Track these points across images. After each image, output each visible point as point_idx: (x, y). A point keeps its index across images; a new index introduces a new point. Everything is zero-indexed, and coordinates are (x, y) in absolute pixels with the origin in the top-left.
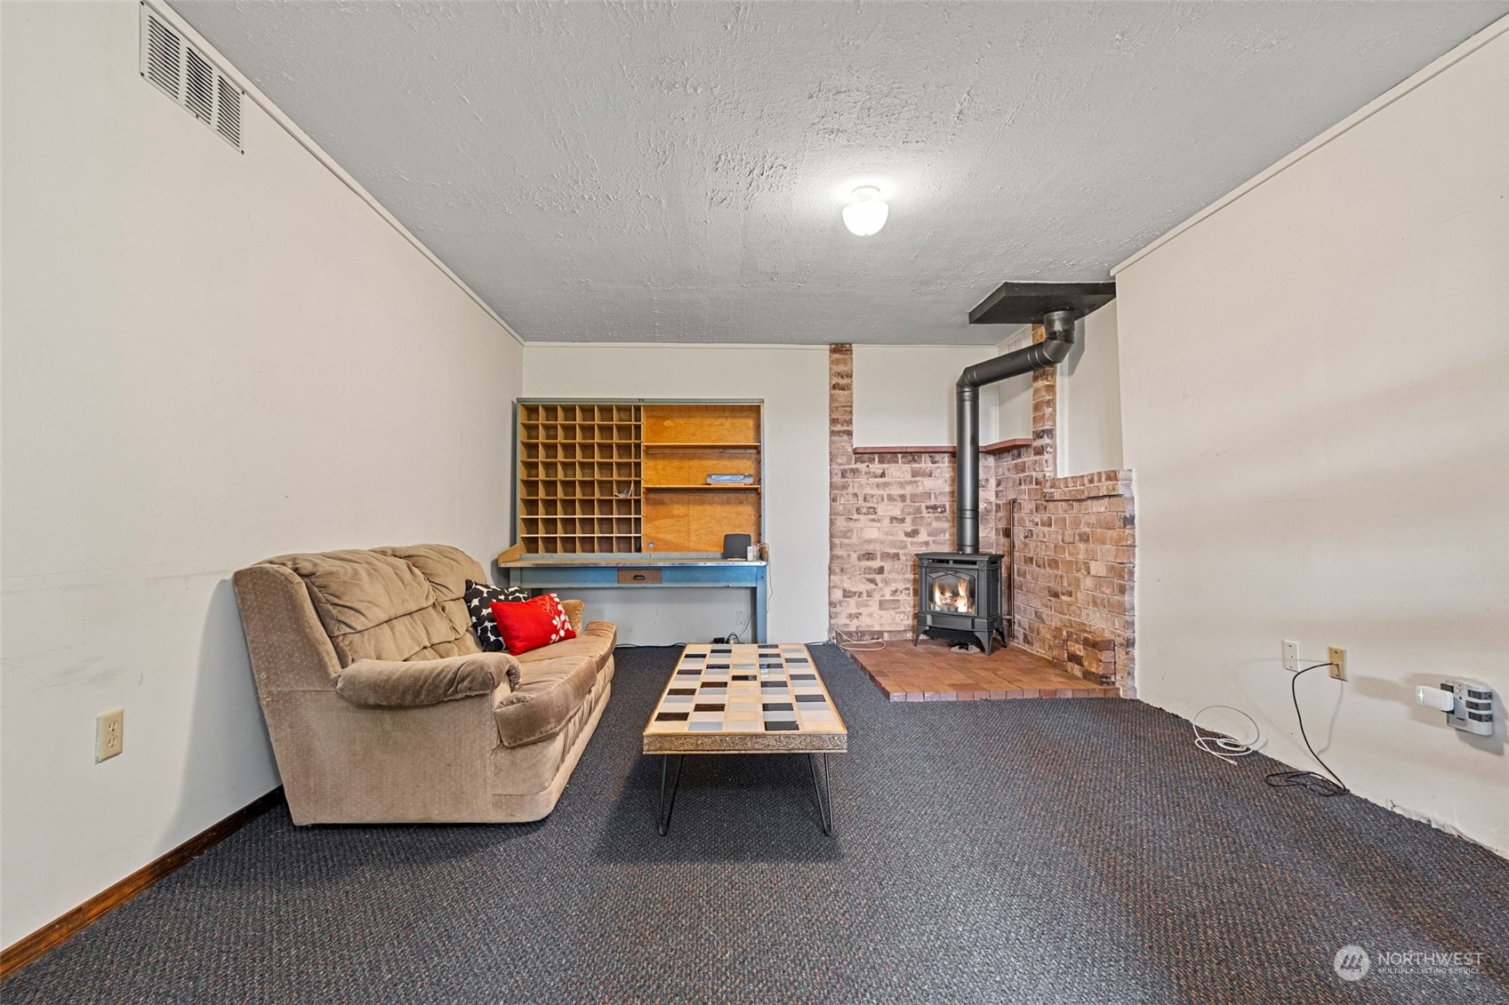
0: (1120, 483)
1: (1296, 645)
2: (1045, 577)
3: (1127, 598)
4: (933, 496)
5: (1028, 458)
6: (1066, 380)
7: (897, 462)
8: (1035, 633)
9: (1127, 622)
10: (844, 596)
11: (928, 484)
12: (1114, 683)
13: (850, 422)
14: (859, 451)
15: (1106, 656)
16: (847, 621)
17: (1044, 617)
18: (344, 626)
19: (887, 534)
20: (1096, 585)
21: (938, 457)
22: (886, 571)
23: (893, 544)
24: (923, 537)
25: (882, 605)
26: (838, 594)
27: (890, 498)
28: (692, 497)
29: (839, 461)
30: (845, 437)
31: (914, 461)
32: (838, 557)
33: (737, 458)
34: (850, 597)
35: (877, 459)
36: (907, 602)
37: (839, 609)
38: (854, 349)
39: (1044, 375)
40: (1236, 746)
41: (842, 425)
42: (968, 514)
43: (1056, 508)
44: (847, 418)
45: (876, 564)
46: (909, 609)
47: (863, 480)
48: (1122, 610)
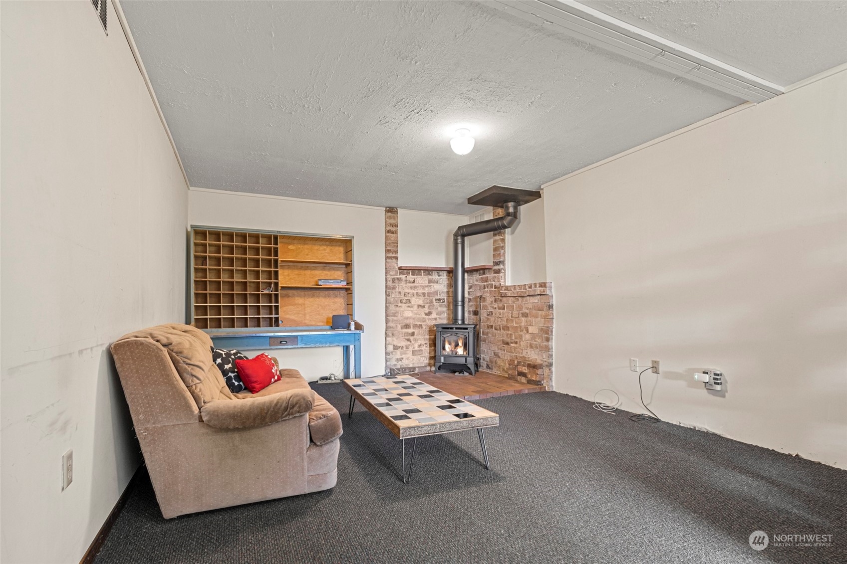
0: (547, 288)
1: (636, 360)
2: (502, 335)
3: (550, 343)
4: (439, 294)
5: (490, 275)
6: (510, 237)
7: (421, 275)
8: (494, 363)
9: (550, 355)
10: (394, 349)
11: (436, 287)
12: (543, 384)
13: (396, 252)
14: (403, 268)
15: (539, 372)
16: (396, 363)
17: (500, 355)
18: (195, 379)
19: (416, 314)
20: (532, 338)
21: (441, 273)
22: (415, 334)
23: (419, 320)
24: (434, 315)
25: (414, 353)
26: (390, 348)
27: (418, 294)
28: (306, 292)
29: (391, 273)
30: (394, 260)
31: (429, 274)
32: (390, 327)
33: (334, 270)
34: (397, 349)
35: (411, 273)
36: (426, 350)
37: (391, 356)
38: (398, 211)
39: (500, 234)
40: (609, 407)
41: (393, 253)
42: (460, 303)
43: (508, 300)
44: (395, 249)
45: (410, 331)
46: (427, 355)
47: (403, 284)
48: (548, 349)
